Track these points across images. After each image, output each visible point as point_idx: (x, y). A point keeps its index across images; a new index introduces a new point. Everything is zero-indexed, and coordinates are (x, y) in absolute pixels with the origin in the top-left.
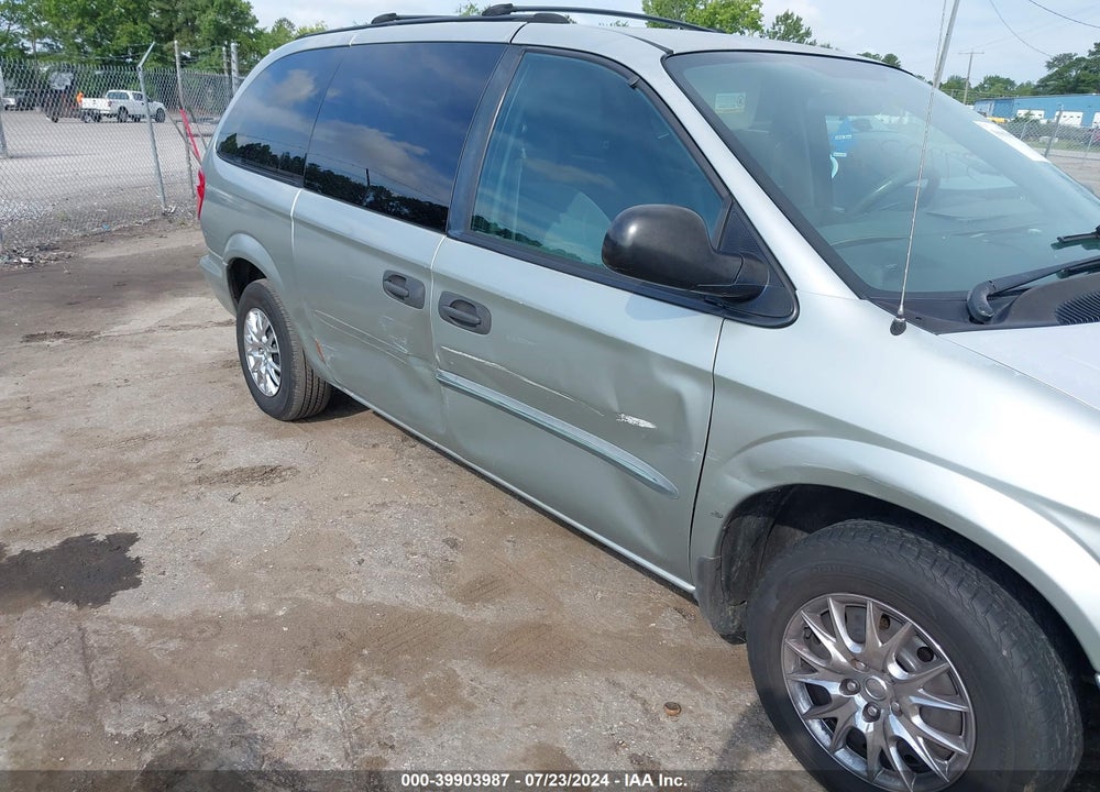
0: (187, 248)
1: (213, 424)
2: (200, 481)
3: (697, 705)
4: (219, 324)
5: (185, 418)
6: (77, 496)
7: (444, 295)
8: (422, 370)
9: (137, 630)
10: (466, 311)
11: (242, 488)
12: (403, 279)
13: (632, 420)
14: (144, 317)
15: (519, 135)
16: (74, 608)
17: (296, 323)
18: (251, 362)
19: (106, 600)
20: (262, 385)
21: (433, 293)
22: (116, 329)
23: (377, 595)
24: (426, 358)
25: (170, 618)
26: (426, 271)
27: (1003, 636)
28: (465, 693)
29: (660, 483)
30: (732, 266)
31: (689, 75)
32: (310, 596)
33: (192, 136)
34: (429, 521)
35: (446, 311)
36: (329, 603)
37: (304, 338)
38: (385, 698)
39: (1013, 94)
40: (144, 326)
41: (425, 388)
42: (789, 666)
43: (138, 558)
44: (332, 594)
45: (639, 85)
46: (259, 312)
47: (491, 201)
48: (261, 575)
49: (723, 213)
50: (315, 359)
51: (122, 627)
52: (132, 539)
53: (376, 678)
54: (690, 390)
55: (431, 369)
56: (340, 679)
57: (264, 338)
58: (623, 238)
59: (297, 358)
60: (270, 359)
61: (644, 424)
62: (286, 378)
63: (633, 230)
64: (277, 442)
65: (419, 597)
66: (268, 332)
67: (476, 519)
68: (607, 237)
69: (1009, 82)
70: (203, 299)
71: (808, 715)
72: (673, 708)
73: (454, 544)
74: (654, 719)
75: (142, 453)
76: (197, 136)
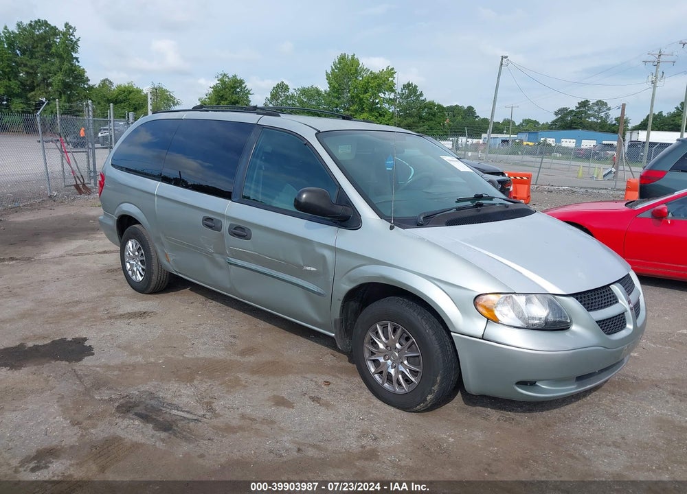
0: (70, 215)
1: (110, 296)
2: (110, 318)
3: (337, 382)
4: (99, 253)
5: (95, 294)
6: (51, 325)
7: (231, 225)
8: (220, 259)
9: (98, 369)
10: (241, 231)
11: (131, 320)
12: (212, 219)
13: (308, 268)
14: (56, 250)
15: (261, 159)
16: (67, 363)
17: (155, 244)
18: (128, 266)
19: (81, 360)
20: (134, 277)
21: (226, 225)
22: (43, 256)
23: (202, 355)
24: (222, 254)
25: (112, 364)
26: (223, 216)
27: (427, 326)
28: (243, 383)
29: (319, 291)
30: (340, 209)
31: (326, 141)
32: (172, 356)
33: (66, 152)
34: (223, 329)
35: (232, 232)
36: (181, 358)
37: (159, 251)
38: (210, 385)
39: (538, 129)
40: (58, 254)
41: (221, 267)
42: (367, 355)
43: (90, 346)
44: (183, 355)
45: (308, 144)
46: (134, 240)
47: (250, 188)
48: (149, 350)
49: (337, 191)
50: (164, 261)
51: (91, 368)
52: (85, 339)
53: (206, 380)
54: (328, 254)
55: (224, 259)
56: (192, 380)
57: (137, 253)
58: (301, 199)
59: (155, 261)
60: (139, 263)
61: (313, 269)
62: (148, 272)
63: (304, 196)
64: (143, 302)
65: (221, 355)
66: (139, 250)
67: (244, 328)
68: (295, 199)
69: (536, 123)
70: (87, 241)
71: (374, 373)
72: (328, 383)
73: (235, 337)
74: (320, 386)
75: (77, 308)
76: (69, 152)
